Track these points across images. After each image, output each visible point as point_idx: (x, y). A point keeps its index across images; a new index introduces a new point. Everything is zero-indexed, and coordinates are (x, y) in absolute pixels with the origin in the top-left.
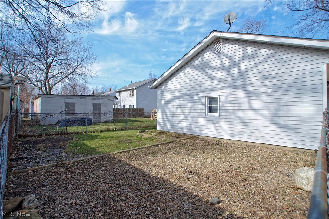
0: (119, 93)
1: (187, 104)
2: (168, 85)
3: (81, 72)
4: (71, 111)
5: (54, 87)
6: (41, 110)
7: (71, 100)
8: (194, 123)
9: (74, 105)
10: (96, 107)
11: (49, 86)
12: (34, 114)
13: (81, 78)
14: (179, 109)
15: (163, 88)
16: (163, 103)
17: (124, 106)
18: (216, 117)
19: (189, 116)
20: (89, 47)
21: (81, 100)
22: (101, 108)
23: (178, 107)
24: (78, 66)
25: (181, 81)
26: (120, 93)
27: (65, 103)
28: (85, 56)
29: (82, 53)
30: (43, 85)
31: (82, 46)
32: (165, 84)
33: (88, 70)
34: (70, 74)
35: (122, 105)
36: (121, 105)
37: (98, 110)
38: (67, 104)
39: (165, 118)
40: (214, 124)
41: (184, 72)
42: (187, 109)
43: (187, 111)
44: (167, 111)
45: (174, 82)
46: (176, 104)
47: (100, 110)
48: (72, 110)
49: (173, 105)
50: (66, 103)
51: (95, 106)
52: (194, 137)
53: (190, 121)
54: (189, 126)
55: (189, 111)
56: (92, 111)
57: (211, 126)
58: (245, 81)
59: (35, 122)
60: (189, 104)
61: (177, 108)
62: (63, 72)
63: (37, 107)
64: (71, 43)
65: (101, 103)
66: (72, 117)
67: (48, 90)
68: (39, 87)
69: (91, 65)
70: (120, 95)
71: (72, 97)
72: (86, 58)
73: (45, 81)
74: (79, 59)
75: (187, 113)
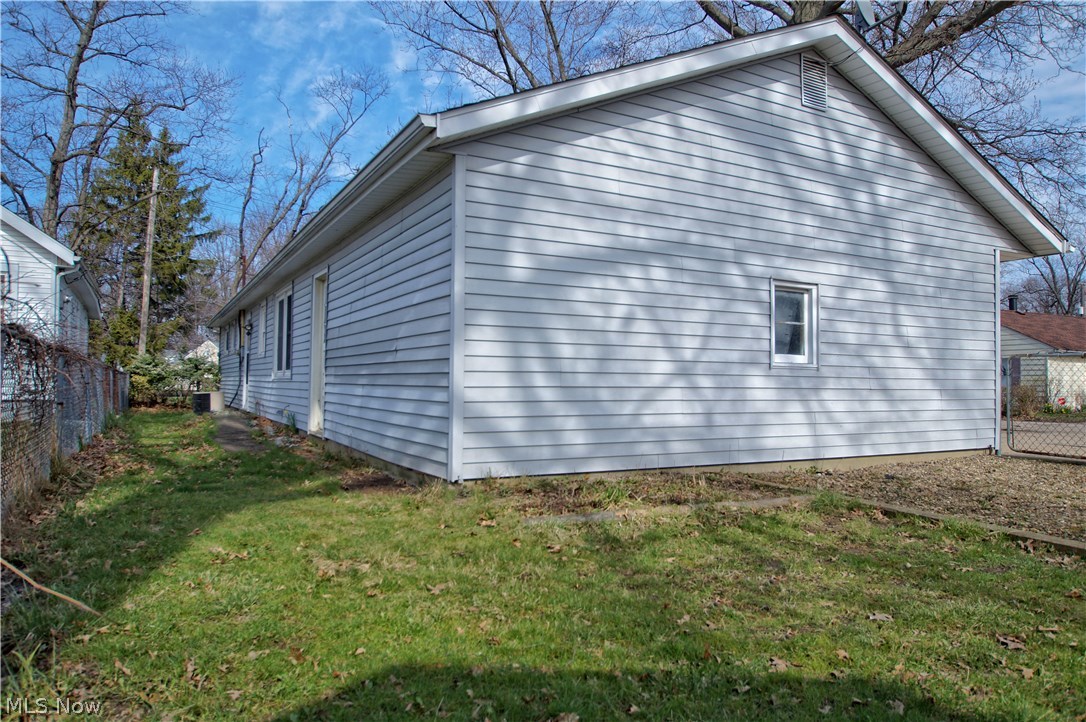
1: (688, 302)
8: (725, 407)
14: (641, 326)
19: (700, 368)
23: (640, 313)
40: (804, 401)
43: (688, 342)
46: (624, 298)
53: (709, 394)
54: (698, 420)
57: (795, 412)
60: (702, 304)
61: (629, 319)
75: (689, 355)
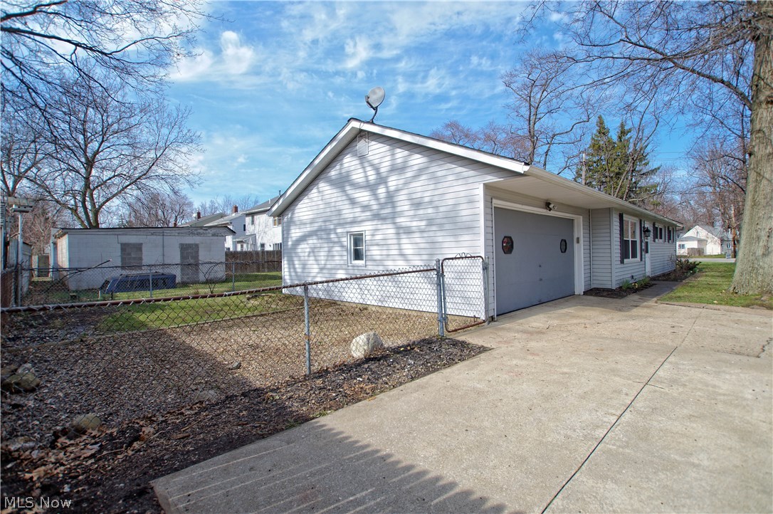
0: (250, 218)
1: (322, 245)
2: (296, 211)
3: (165, 172)
4: (132, 261)
5: (104, 207)
6: (70, 260)
7: (132, 239)
9: (138, 247)
10: (189, 252)
11: (93, 205)
12: (57, 269)
13: (166, 185)
14: (312, 254)
15: (289, 216)
16: (290, 243)
17: (263, 245)
18: (360, 268)
20: (180, 116)
21: (154, 237)
22: (197, 252)
23: (311, 250)
24: (157, 159)
25: (314, 204)
26: (253, 218)
27: (119, 246)
28: (172, 137)
29: (165, 131)
30: (80, 204)
31: (166, 115)
32: (292, 208)
33: (180, 167)
34: (139, 178)
35: (259, 245)
36: (254, 244)
37: (192, 258)
38: (124, 247)
39: (292, 270)
41: (318, 188)
42: (322, 254)
43: (322, 258)
44: (295, 259)
45: (304, 206)
46: (308, 246)
47: (196, 257)
48: (134, 258)
49: (304, 248)
50: (122, 244)
51: (184, 248)
52: (333, 303)
53: (327, 275)
55: (326, 258)
56: (178, 260)
58: (394, 207)
59: (59, 285)
60: (325, 245)
61: (309, 252)
62: (124, 173)
63: (62, 254)
64: (138, 110)
65: (197, 243)
66: (134, 272)
67: (91, 215)
68: (70, 208)
69: (188, 156)
70: (253, 222)
71: (134, 233)
72: (176, 140)
73: (84, 195)
74: (160, 144)
75: (323, 262)
